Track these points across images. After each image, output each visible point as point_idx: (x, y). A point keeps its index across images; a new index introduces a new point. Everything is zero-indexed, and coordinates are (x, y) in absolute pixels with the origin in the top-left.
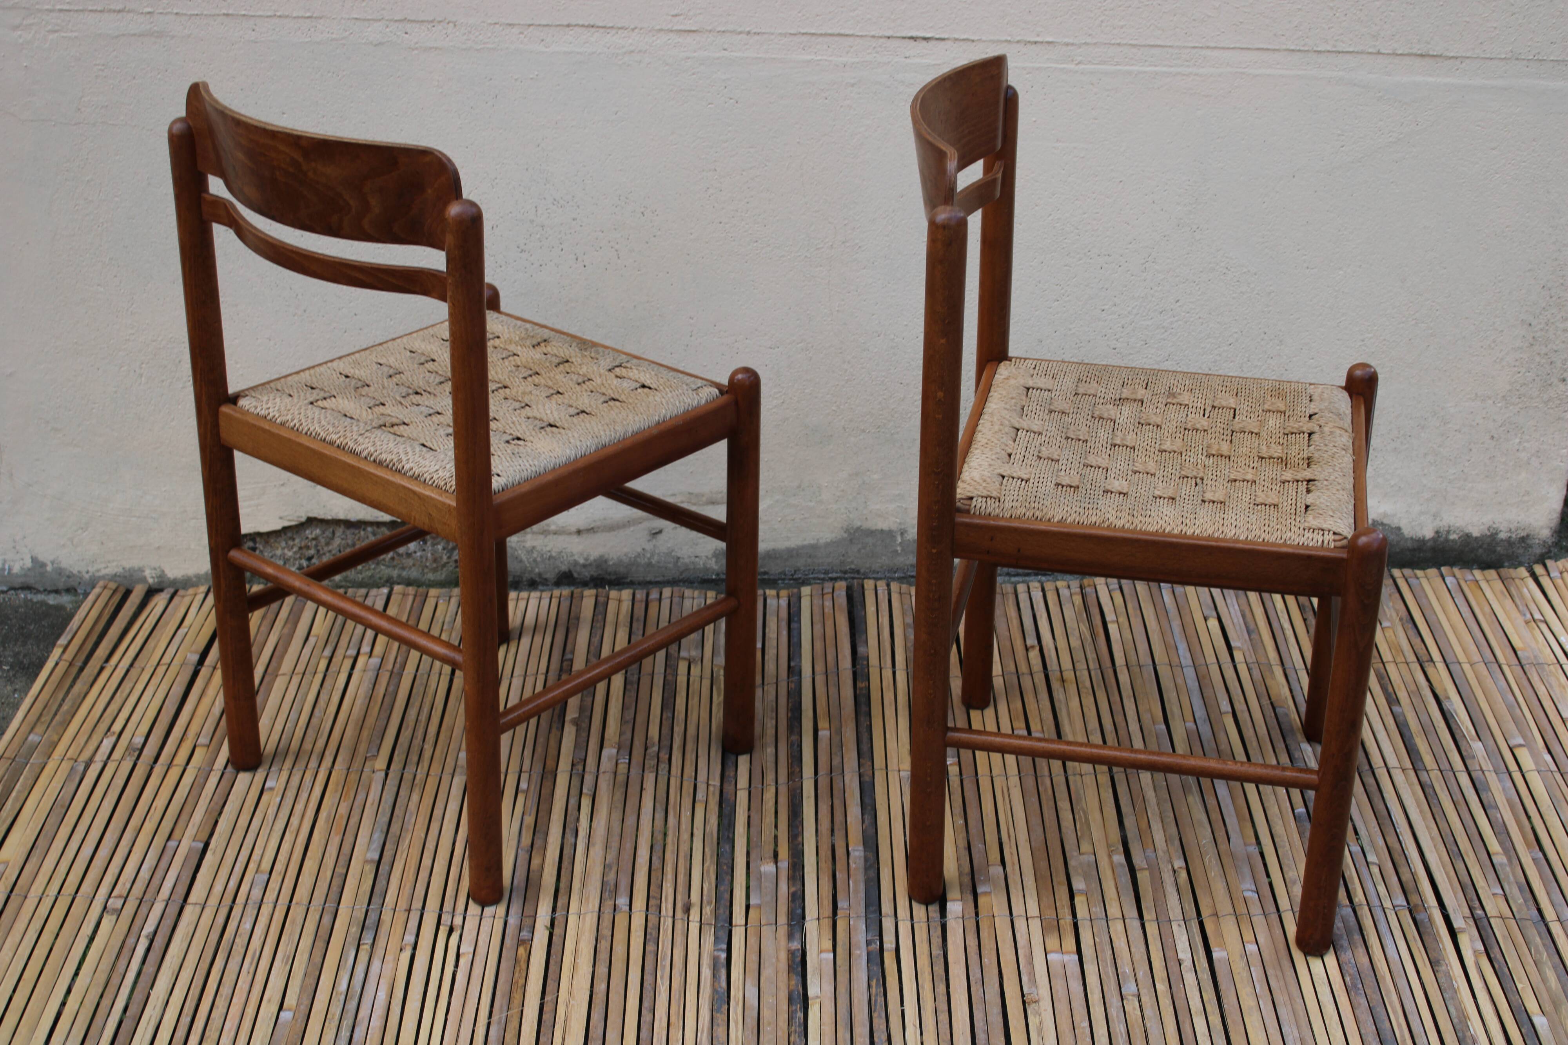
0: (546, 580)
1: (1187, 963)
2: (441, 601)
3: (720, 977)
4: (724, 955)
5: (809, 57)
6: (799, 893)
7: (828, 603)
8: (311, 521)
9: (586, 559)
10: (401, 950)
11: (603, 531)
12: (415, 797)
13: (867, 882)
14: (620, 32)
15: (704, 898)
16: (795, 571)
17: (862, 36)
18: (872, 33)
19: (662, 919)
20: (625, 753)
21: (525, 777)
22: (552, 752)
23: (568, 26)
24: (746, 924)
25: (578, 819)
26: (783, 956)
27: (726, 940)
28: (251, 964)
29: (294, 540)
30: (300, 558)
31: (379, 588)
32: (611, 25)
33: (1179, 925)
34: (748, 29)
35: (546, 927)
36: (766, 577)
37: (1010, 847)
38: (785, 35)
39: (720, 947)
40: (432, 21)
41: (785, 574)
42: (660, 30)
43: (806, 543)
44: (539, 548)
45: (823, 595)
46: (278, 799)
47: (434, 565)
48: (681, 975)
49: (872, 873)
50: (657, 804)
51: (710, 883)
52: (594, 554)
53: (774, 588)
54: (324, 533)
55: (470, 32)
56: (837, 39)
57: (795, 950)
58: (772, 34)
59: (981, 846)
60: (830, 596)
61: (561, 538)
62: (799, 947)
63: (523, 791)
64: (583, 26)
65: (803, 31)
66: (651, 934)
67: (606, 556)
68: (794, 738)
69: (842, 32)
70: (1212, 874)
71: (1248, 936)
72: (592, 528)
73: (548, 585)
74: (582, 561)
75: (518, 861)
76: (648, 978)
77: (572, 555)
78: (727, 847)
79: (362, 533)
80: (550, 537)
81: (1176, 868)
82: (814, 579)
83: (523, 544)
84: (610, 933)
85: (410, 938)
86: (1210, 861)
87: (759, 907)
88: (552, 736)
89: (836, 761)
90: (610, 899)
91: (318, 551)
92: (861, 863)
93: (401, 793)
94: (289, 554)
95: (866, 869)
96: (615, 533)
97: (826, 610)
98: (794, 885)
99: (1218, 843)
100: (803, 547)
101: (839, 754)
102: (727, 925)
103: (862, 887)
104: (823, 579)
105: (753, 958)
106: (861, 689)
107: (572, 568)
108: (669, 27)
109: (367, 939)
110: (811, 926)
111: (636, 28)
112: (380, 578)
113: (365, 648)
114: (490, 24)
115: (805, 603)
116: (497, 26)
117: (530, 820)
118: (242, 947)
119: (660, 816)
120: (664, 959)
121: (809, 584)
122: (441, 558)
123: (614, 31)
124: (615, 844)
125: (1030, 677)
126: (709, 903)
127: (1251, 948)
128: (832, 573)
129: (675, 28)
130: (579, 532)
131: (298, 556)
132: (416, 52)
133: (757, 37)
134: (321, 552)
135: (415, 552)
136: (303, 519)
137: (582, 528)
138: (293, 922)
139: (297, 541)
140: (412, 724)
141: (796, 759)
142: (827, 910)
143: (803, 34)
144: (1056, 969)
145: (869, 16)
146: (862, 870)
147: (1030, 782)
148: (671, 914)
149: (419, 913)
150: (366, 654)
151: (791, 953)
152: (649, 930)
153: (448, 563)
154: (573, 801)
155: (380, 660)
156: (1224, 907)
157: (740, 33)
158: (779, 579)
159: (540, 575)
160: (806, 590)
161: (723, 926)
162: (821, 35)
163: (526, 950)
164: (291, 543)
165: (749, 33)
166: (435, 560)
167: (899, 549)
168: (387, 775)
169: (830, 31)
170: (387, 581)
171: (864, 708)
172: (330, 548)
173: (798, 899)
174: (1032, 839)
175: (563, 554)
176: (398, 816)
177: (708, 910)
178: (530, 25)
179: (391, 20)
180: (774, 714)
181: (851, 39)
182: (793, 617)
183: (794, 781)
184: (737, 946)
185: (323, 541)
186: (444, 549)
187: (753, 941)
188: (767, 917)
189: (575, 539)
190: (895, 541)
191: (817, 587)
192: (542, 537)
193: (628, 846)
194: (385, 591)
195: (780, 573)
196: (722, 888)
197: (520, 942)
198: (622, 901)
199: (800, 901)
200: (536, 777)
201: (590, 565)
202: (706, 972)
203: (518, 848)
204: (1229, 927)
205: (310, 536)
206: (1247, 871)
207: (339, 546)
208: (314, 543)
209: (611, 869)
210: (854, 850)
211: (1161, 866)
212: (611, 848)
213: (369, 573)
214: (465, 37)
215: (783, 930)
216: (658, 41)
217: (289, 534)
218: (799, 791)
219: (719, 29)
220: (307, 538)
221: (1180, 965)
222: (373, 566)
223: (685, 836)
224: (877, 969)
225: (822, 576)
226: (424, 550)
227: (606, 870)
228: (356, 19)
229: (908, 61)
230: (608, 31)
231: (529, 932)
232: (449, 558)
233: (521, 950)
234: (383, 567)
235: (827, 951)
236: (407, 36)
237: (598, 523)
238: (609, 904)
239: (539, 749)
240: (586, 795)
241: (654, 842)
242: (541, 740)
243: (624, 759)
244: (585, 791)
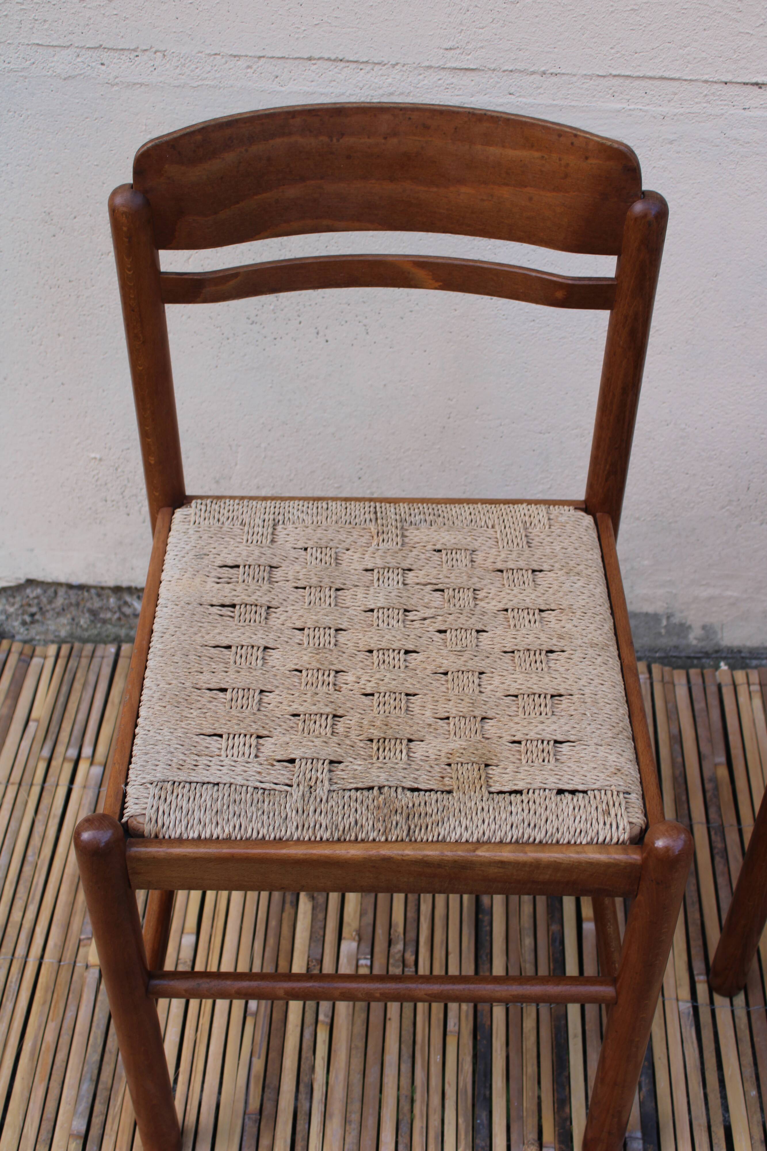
5: (619, 106)
8: (30, 582)
14: (377, 68)
17: (691, 80)
18: (706, 77)
20: (366, 948)
22: (285, 944)
23: (310, 59)
25: (313, 1066)
29: (14, 597)
30: (23, 614)
31: (106, 645)
32: (365, 59)
34: (543, 69)
38: (590, 77)
40: (135, 50)
42: (430, 67)
50: (403, 1046)
54: (45, 592)
55: (184, 65)
56: (657, 83)
63: (252, 1014)
64: (329, 59)
65: (614, 73)
68: (555, 928)
69: (666, 74)
78: (484, 1115)
79: (86, 596)
88: (285, 915)
91: (41, 609)
94: (11, 610)
108: (441, 63)
111: (397, 64)
112: (107, 636)
113: (87, 751)
114: (209, 55)
116: (218, 57)
117: (258, 1065)
119: (406, 1067)
123: (369, 68)
124: (355, 1117)
129: (448, 65)
131: (20, 612)
132: (116, 88)
133: (554, 79)
134: (44, 609)
136: (22, 581)
139: (18, 599)
143: (615, 76)
145: (704, 55)
150: (88, 758)
154: (308, 1035)
155: (102, 769)
157: (533, 73)
162: (638, 77)
164: (11, 600)
165: (544, 73)
169: (650, 74)
170: (115, 640)
172: (53, 606)
176: (110, 1052)
178: (260, 57)
179: (82, 47)
181: (676, 84)
185: (44, 600)
193: (370, 1122)
194: (112, 649)
203: (244, 1114)
205: (31, 596)
207: (63, 604)
208: (36, 601)
212: (350, 1121)
213: (95, 632)
214: (178, 71)
216: (425, 82)
217: (9, 592)
218: (563, 1022)
219: (505, 68)
220: (28, 597)
223: (435, 1100)
228: (38, 44)
229: (747, 113)
230: (361, 66)
234: (109, 627)
236: (103, 68)
239: (271, 941)
240: (323, 1022)
241: (400, 1117)
242: (273, 923)
243: (366, 959)
244: (321, 1017)
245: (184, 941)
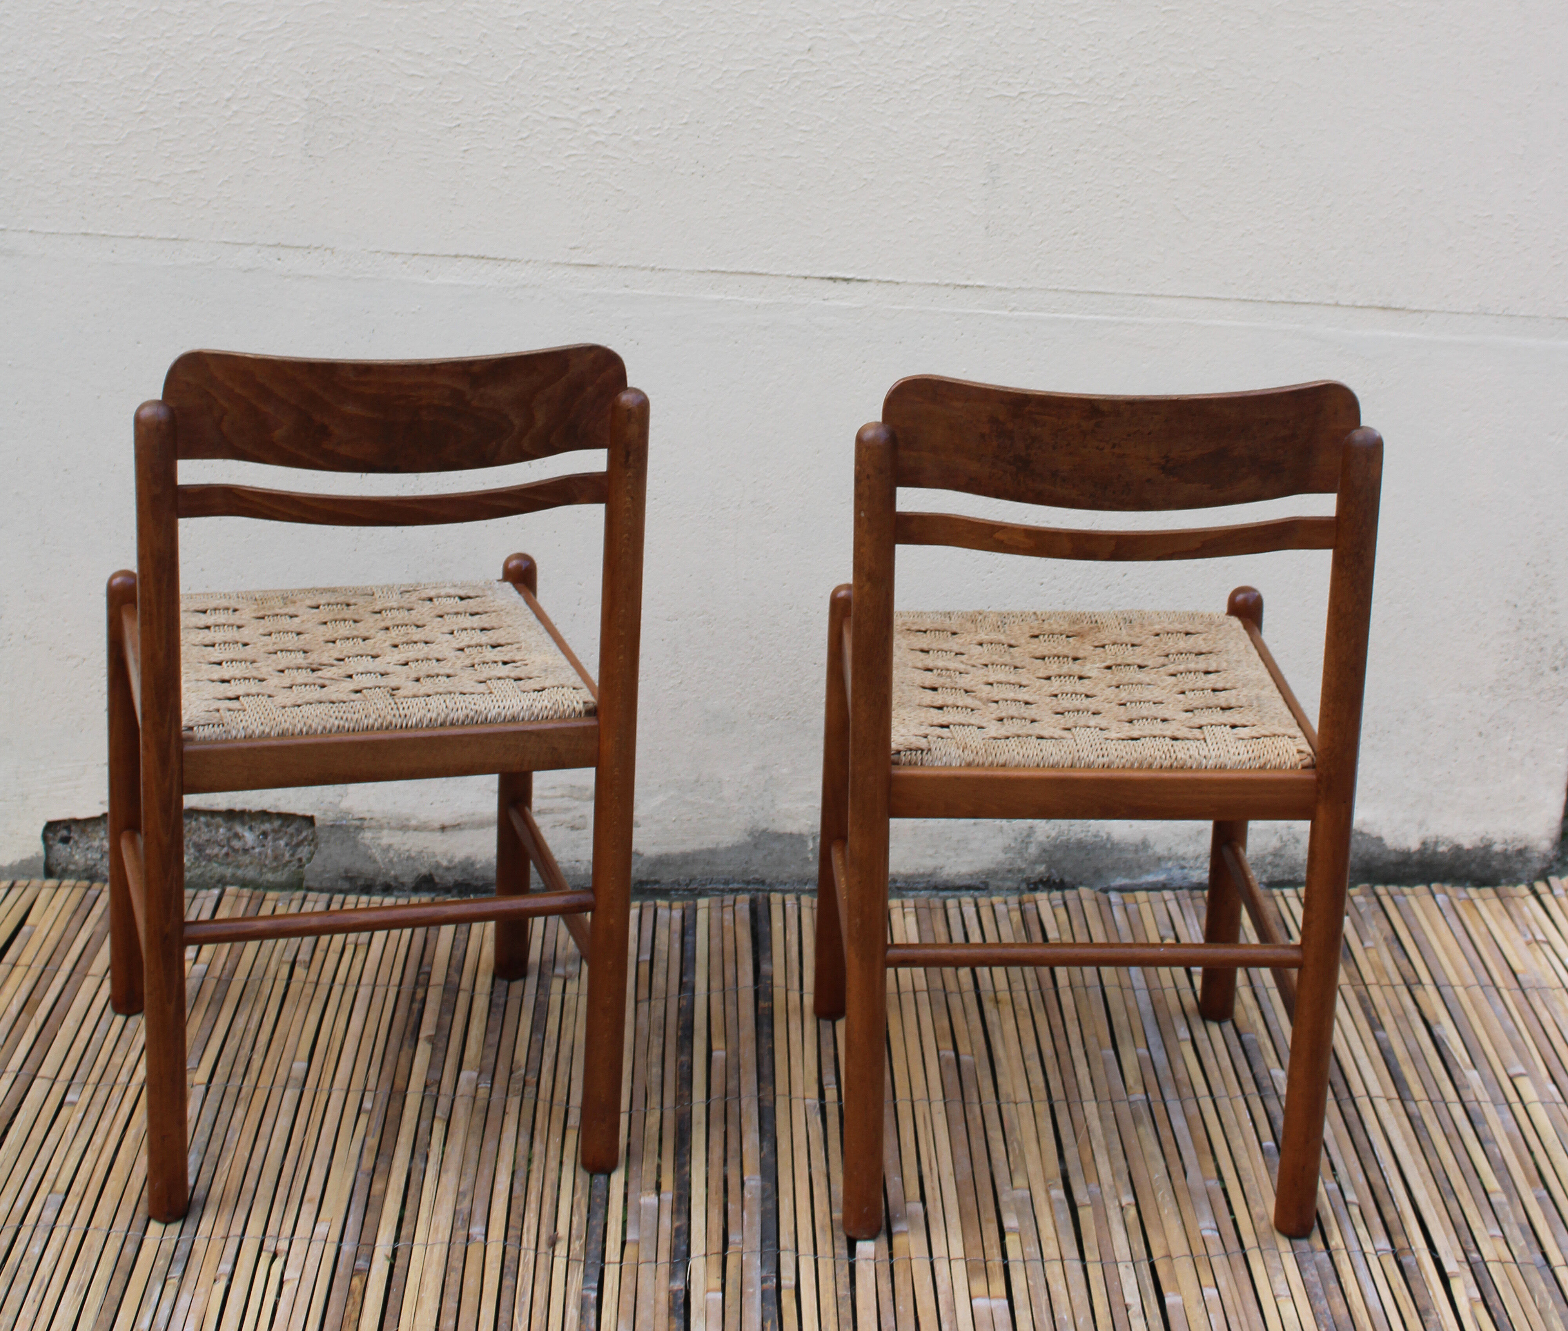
0: (403, 884)
1: (1136, 1309)
2: (280, 904)
3: (588, 1318)
4: (594, 1295)
5: (718, 297)
6: (685, 1228)
7: (728, 916)
9: (450, 861)
10: (215, 1281)
11: (470, 828)
12: (240, 1112)
13: (763, 1214)
15: (573, 1232)
16: (691, 881)
17: (776, 275)
19: (523, 1252)
20: (487, 1076)
21: (369, 1096)
22: (402, 1068)
23: (456, 256)
24: (621, 1262)
25: (429, 1144)
26: (663, 1297)
27: (597, 1278)
28: (38, 1291)
31: (209, 888)
32: (503, 256)
33: (1127, 1267)
34: (652, 265)
35: (387, 1257)
36: (657, 886)
37: (932, 1181)
38: (692, 272)
39: (589, 1285)
40: (308, 248)
41: (679, 884)
42: (557, 264)
43: (704, 847)
44: (396, 847)
45: (722, 908)
46: (81, 1115)
47: (275, 864)
48: (542, 1314)
49: (770, 1205)
50: (522, 1126)
51: (581, 1217)
52: (460, 855)
53: (667, 899)
56: (749, 277)
57: (677, 1290)
58: (679, 271)
59: (898, 1179)
60: (731, 909)
61: (422, 835)
62: (682, 1286)
63: (366, 1111)
64: (472, 257)
65: (712, 268)
66: (509, 1267)
67: (473, 858)
68: (684, 1058)
69: (756, 270)
70: (1165, 1212)
71: (1207, 1279)
72: (459, 825)
73: (404, 891)
74: (445, 863)
75: (357, 1185)
76: (504, 1315)
77: (434, 855)
79: (194, 823)
80: (410, 833)
81: (1124, 1204)
82: (713, 889)
83: (378, 841)
84: (462, 1265)
85: (226, 1267)
86: (1163, 1198)
87: (637, 1243)
88: (403, 1054)
89: (732, 1084)
90: (463, 1228)
92: (758, 1193)
93: (223, 1108)
95: (764, 1200)
96: (485, 830)
97: (726, 924)
98: (678, 1219)
99: (1173, 1177)
100: (701, 852)
101: (736, 1076)
102: (599, 1262)
103: (758, 1219)
104: (723, 891)
105: (628, 1298)
106: (764, 1009)
107: (433, 871)
108: (566, 260)
109: (176, 1272)
110: (697, 1263)
111: (530, 261)
112: (211, 878)
114: (371, 252)
115: (702, 916)
117: (372, 1141)
118: (29, 1273)
119: (524, 1140)
120: (523, 1294)
121: (706, 896)
122: (283, 855)
123: (506, 264)
124: (470, 1170)
125: (959, 996)
126: (579, 1237)
127: (1211, 1292)
128: (733, 883)
129: (573, 262)
130: (443, 828)
132: (288, 280)
133: (662, 274)
135: (253, 848)
137: (446, 824)
138: (90, 1247)
140: (239, 1034)
141: (686, 1080)
142: (717, 1246)
143: (713, 272)
144: (982, 1316)
145: (784, 254)
146: (758, 1201)
147: (956, 1108)
148: (533, 1246)
149: (237, 1240)
150: (191, 959)
151: (673, 1294)
152: (506, 1263)
153: (290, 862)
154: (424, 1125)
155: (206, 966)
156: (1179, 1246)
157: (644, 269)
158: (671, 890)
159: (396, 878)
160: (702, 902)
161: (593, 1263)
162: (732, 273)
163: (361, 1281)
165: (653, 269)
166: (276, 858)
167: (810, 856)
168: (208, 1089)
169: (742, 270)
170: (219, 881)
171: (766, 1029)
173: (683, 1235)
174: (957, 1172)
175: (424, 854)
176: (217, 1134)
177: (577, 1245)
178: (414, 255)
179: (263, 245)
180: (662, 1032)
181: (765, 278)
182: (687, 929)
183: (683, 1105)
184: (610, 1286)
186: (287, 845)
187: (628, 1279)
188: (646, 1253)
189: (438, 836)
190: (807, 846)
191: (716, 901)
192: (400, 833)
193: (487, 1172)
194: (216, 892)
195: (673, 883)
196: (594, 1222)
197: (354, 1272)
198: (477, 1230)
199: (685, 1236)
200: (382, 1097)
201: (455, 867)
202: (573, 1313)
203: (357, 1171)
204: (1184, 1269)
206: (1206, 1207)
209: (465, 1197)
210: (749, 1179)
211: (1107, 1202)
212: (466, 1174)
213: (198, 871)
214: (343, 265)
215: (664, 1269)
216: (554, 276)
218: (688, 1116)
219: (621, 264)
221: (1127, 1311)
222: (203, 863)
223: (554, 1164)
224: (773, 1309)
225: (722, 887)
226: (263, 846)
227: (460, 1198)
228: (226, 242)
229: (826, 303)
230: (500, 263)
231: (366, 1261)
232: (292, 855)
233: (356, 1281)
234: (215, 865)
235: (715, 1290)
237: (466, 819)
238: (461, 1234)
239: (388, 1067)
240: (440, 1118)
241: (516, 1167)
242: (390, 1057)
243: (485, 1083)
244: (438, 1114)
245: (294, 1065)
